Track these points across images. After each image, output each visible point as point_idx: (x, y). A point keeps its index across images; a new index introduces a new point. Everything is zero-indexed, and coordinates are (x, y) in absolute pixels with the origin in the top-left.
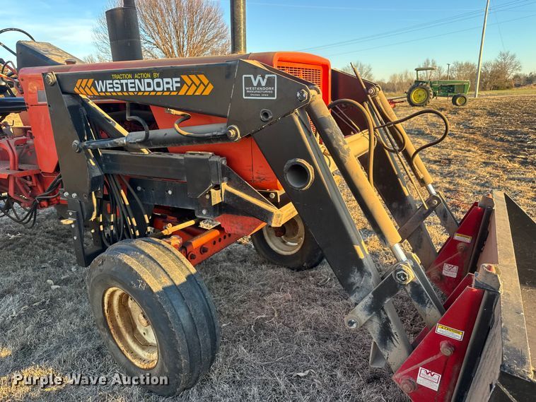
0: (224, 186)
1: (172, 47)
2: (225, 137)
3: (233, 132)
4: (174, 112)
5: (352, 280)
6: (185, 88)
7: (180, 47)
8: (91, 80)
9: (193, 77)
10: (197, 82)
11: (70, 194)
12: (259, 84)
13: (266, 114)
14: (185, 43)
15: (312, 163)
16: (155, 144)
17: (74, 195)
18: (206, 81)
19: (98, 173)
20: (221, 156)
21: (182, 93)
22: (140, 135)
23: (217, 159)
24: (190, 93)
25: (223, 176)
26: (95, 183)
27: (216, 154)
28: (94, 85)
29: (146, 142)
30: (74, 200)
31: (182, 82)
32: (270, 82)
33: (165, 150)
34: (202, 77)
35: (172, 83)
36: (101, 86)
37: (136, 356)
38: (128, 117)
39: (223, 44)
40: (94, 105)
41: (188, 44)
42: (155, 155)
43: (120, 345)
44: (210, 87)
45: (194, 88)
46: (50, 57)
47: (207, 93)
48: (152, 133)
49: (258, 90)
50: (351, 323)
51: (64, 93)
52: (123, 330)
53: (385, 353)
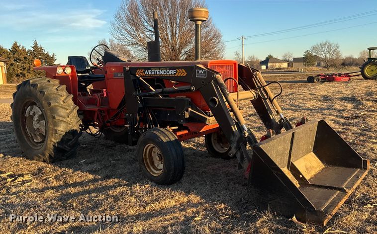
0: (190, 109)
1: (167, 35)
2: (190, 90)
3: (192, 88)
4: (173, 82)
5: (231, 139)
6: (177, 73)
7: (173, 35)
8: (143, 70)
9: (180, 70)
10: (182, 72)
11: (129, 115)
12: (201, 73)
13: (203, 82)
14: (178, 31)
15: (218, 98)
16: (165, 93)
17: (131, 115)
18: (184, 72)
19: (141, 106)
20: (189, 98)
21: (176, 75)
22: (160, 90)
23: (188, 99)
24: (179, 75)
25: (189, 105)
26: (140, 109)
27: (187, 97)
28: (144, 72)
29: (162, 93)
30: (130, 117)
31: (176, 72)
32: (204, 72)
33: (168, 96)
34: (183, 70)
35: (173, 72)
36: (146, 72)
37: (154, 173)
38: (156, 84)
39: (207, 32)
40: (141, 79)
41: (179, 31)
42: (164, 98)
43: (148, 169)
44: (186, 73)
45: (180, 73)
46: (120, 58)
47: (184, 75)
48: (164, 89)
49: (201, 74)
50: (230, 154)
51: (131, 74)
52: (149, 164)
53: (242, 165)
